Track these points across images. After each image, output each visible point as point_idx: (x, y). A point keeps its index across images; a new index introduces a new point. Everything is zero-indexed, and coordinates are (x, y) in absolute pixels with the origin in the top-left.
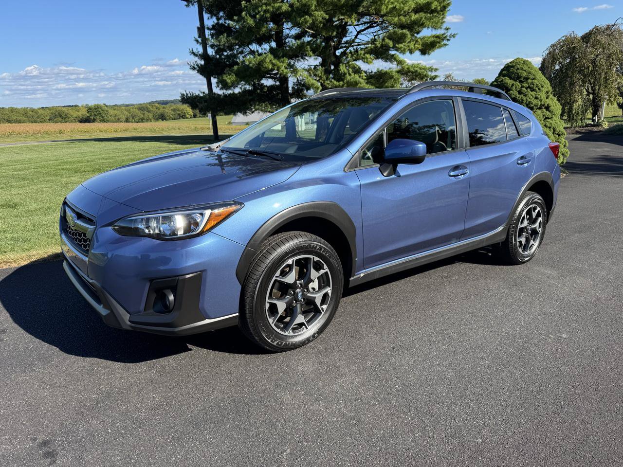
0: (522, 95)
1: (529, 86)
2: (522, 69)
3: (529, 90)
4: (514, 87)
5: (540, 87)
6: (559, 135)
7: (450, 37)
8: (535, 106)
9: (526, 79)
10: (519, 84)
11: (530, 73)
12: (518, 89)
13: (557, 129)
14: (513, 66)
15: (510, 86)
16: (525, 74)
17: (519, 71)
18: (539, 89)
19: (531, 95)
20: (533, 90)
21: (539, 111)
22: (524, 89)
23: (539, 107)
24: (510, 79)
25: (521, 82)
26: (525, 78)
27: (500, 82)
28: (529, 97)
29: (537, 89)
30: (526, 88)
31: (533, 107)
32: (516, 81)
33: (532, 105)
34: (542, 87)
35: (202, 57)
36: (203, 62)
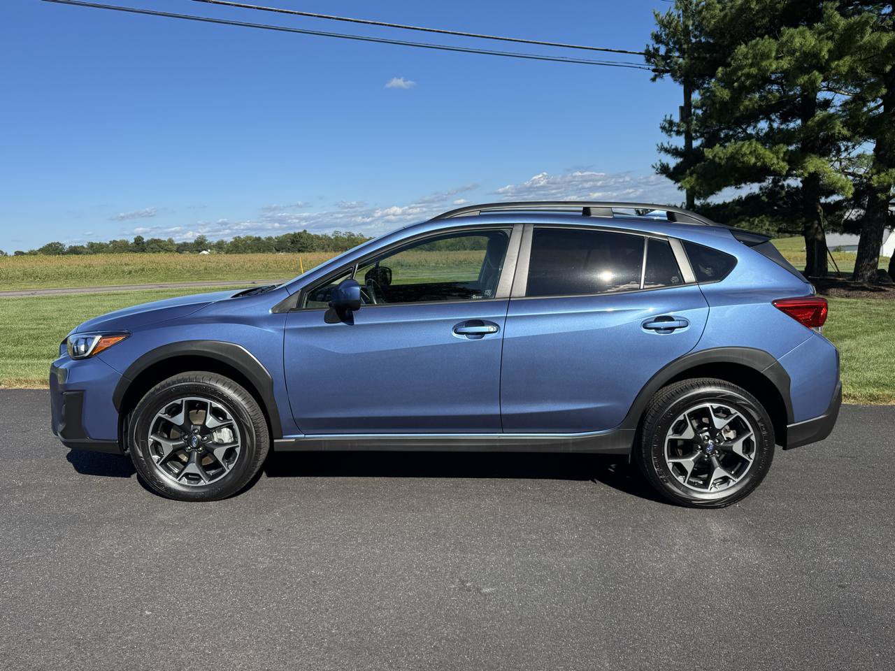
35: (675, 152)
36: (679, 160)
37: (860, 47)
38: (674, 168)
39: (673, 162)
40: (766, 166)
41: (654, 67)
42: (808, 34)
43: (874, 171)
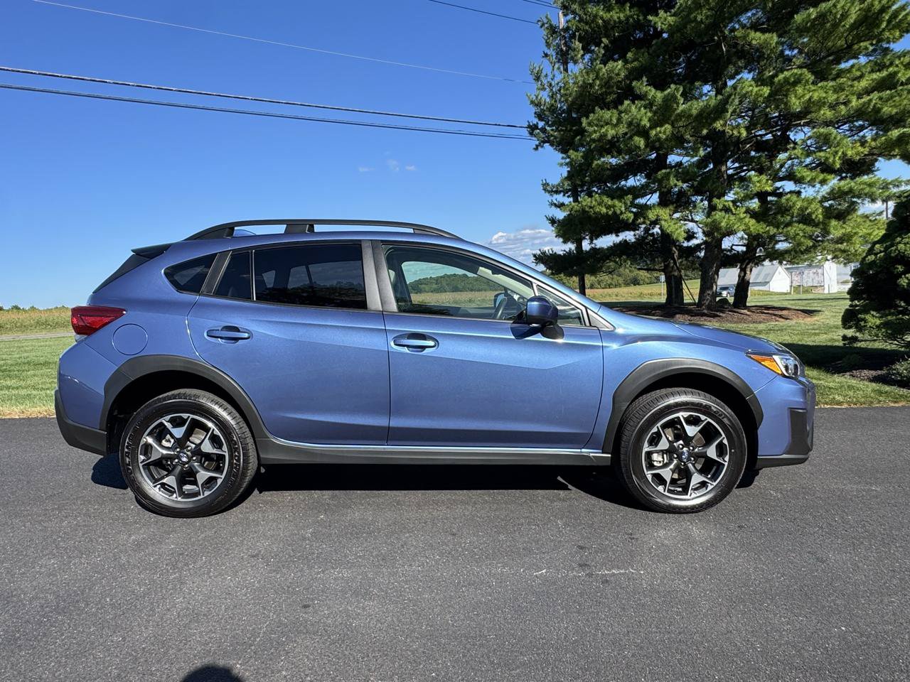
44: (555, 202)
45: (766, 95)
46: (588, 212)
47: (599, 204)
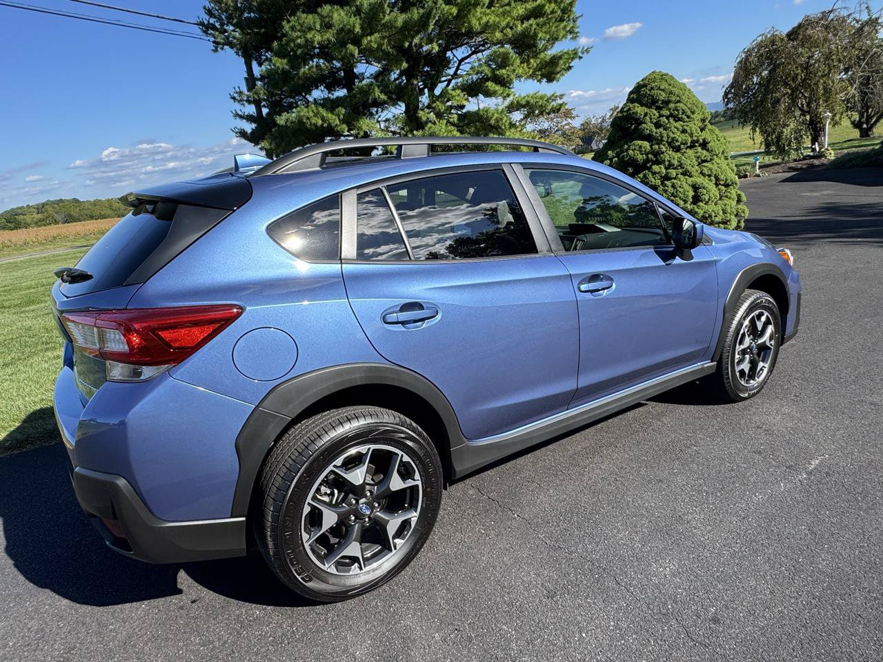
0: (661, 129)
1: (671, 114)
2: (659, 88)
3: (671, 120)
4: (648, 118)
5: (689, 113)
6: (727, 186)
7: (583, 53)
8: (682, 144)
9: (667, 103)
10: (655, 112)
11: (671, 93)
12: (655, 121)
13: (722, 177)
14: (645, 86)
15: (642, 117)
16: (663, 96)
17: (655, 92)
18: (688, 117)
19: (676, 127)
20: (677, 119)
21: (690, 152)
22: (664, 119)
23: (689, 144)
24: (642, 106)
25: (658, 108)
26: (663, 102)
27: (627, 111)
28: (671, 131)
29: (684, 117)
30: (668, 118)
31: (679, 146)
32: (650, 107)
33: (678, 144)
34: (693, 113)
35: (250, 118)
36: (254, 126)
37: (384, 25)
38: (251, 133)
39: (249, 127)
40: (331, 126)
41: (213, 39)
42: (341, 11)
43: (407, 129)
44: (240, 113)
45: (455, 14)
46: (305, 123)
47: (315, 115)
